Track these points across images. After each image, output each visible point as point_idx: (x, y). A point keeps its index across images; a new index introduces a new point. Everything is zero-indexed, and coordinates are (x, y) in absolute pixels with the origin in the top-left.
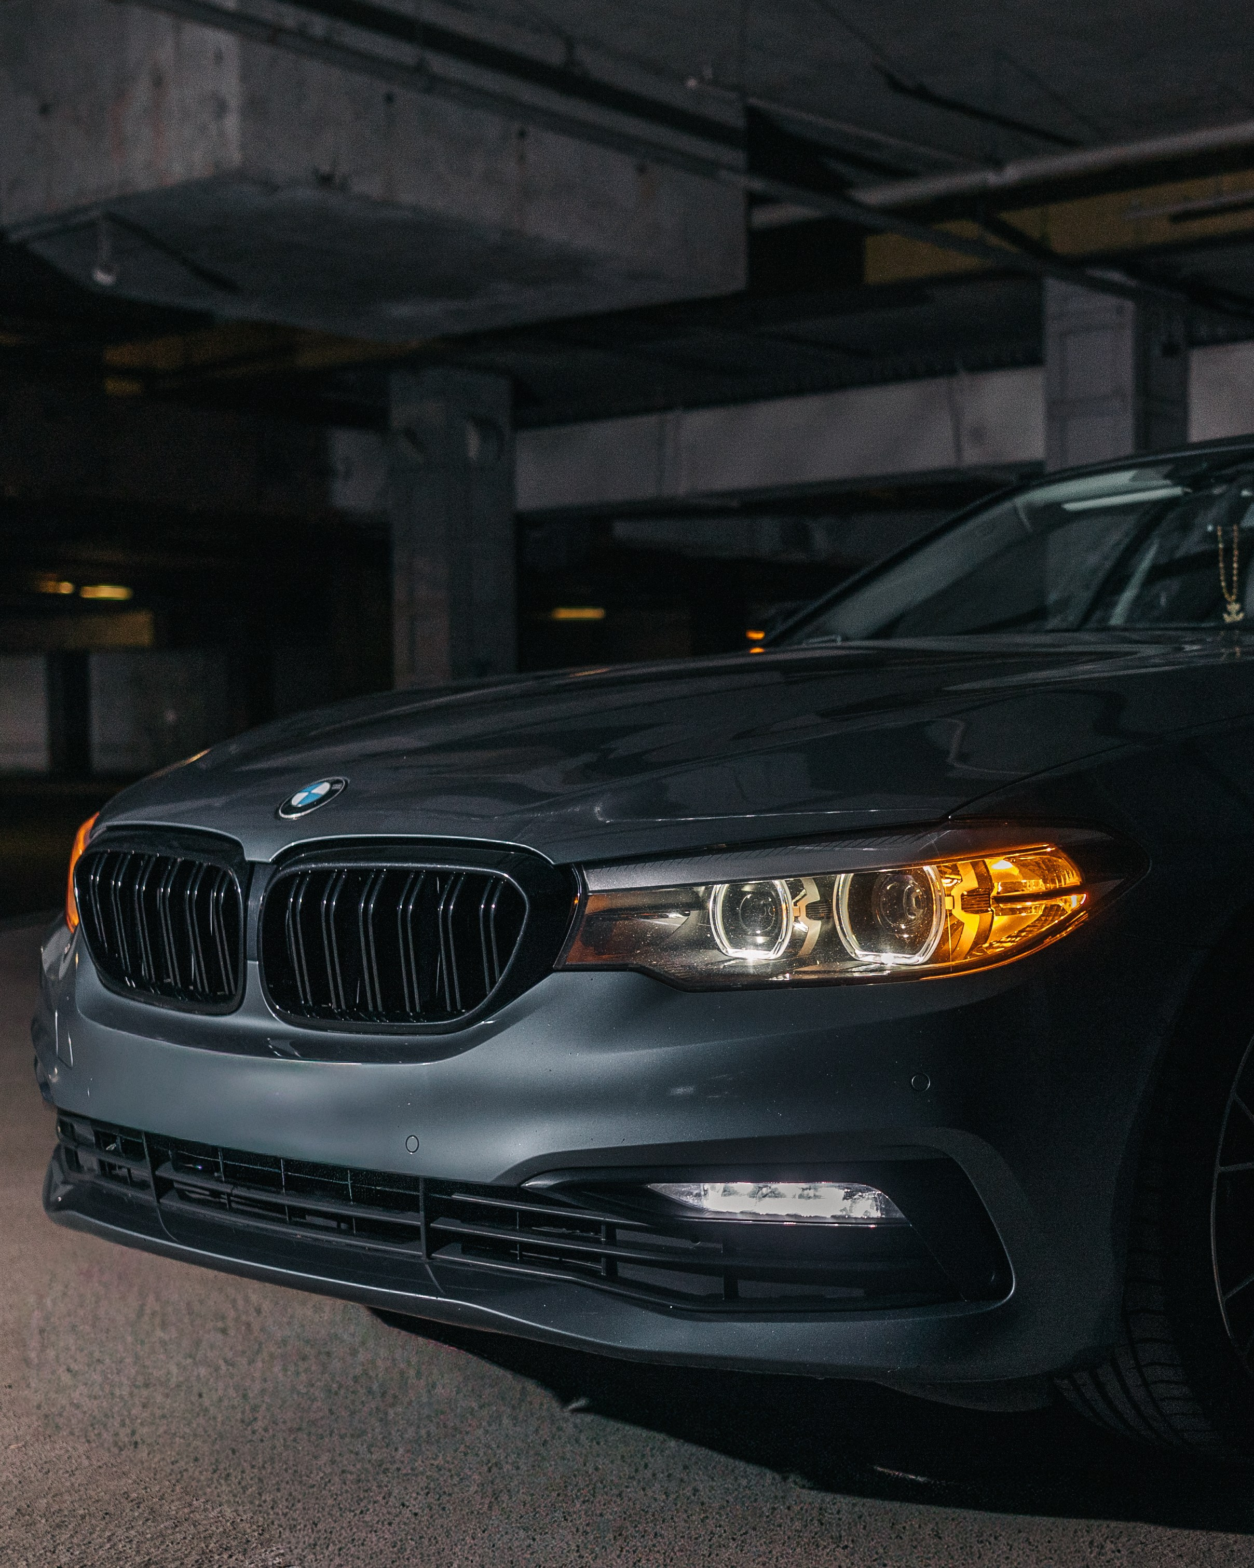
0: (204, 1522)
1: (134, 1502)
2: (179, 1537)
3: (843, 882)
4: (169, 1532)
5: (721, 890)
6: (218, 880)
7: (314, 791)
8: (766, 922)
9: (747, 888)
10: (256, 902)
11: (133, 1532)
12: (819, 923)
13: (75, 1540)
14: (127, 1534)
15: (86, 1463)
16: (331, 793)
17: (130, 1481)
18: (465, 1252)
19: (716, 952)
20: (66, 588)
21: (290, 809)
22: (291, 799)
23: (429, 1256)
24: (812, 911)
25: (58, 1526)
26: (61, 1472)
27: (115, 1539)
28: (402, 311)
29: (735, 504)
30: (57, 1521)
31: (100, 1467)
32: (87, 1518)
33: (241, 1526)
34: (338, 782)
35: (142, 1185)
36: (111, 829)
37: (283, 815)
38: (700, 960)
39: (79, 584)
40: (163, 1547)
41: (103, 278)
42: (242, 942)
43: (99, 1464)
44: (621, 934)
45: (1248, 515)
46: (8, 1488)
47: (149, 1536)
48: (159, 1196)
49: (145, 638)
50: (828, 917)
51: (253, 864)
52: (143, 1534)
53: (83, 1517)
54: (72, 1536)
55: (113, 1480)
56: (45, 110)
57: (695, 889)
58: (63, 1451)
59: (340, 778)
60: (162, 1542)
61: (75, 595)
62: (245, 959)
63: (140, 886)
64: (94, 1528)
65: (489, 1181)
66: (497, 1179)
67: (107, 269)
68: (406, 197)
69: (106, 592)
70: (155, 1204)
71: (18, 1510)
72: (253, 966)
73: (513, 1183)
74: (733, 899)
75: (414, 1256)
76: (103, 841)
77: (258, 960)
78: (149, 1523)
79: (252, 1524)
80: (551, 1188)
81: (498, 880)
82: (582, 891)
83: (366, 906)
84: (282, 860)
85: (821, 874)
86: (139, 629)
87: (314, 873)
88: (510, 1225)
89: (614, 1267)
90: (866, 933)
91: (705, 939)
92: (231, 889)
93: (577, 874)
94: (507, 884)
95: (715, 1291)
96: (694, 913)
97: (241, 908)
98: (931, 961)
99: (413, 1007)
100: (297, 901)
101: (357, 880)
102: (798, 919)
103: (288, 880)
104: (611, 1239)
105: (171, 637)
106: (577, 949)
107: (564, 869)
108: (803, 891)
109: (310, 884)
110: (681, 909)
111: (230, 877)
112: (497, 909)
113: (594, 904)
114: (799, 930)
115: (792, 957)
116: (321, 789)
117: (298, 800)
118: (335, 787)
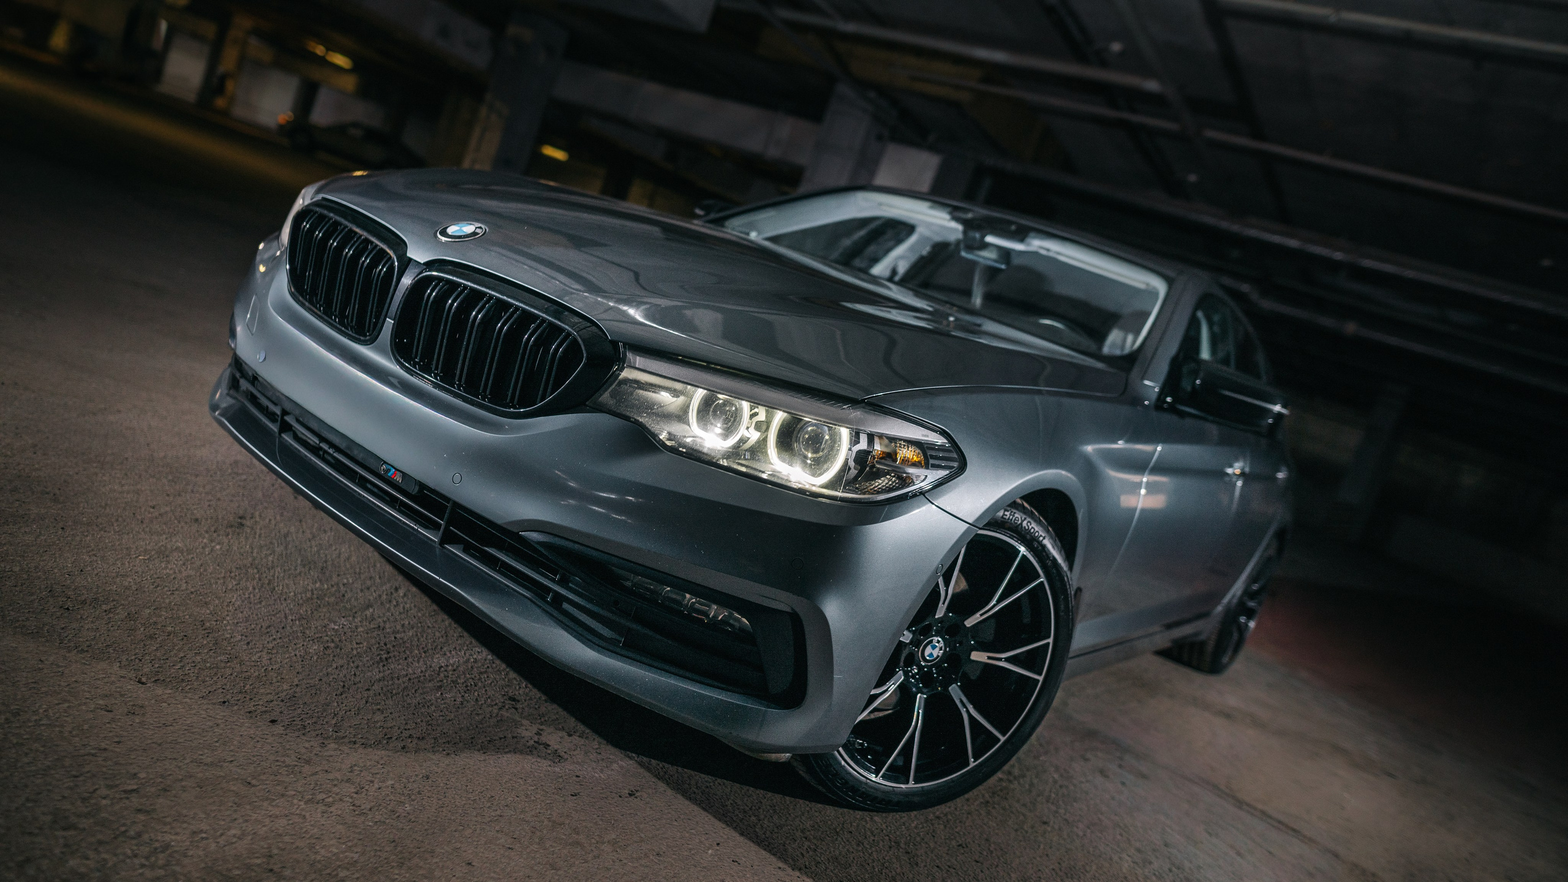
0: (248, 663)
1: (206, 631)
2: (228, 671)
3: (780, 417)
4: (223, 665)
5: (700, 394)
6: (385, 260)
7: (464, 229)
8: (726, 421)
9: (720, 397)
10: (407, 281)
11: (198, 658)
12: (759, 433)
13: (158, 654)
14: (194, 658)
15: (184, 586)
16: (474, 234)
17: (208, 611)
18: (465, 551)
19: (688, 427)
20: (321, 51)
21: (444, 233)
22: (447, 227)
23: (442, 542)
24: (758, 426)
25: (151, 637)
26: (166, 589)
27: (185, 661)
30: (151, 632)
31: (192, 593)
32: (172, 636)
33: (271, 674)
34: (480, 228)
35: (274, 420)
36: (324, 199)
37: (439, 236)
38: (677, 429)
40: (215, 679)
42: (387, 305)
43: (193, 590)
44: (638, 400)
45: (984, 252)
46: (128, 592)
47: (208, 665)
48: (280, 432)
49: (350, 89)
50: (766, 432)
51: (410, 260)
52: (205, 661)
53: (169, 634)
54: (157, 650)
55: (198, 606)
57: (687, 386)
58: (171, 572)
59: (483, 226)
60: (216, 674)
61: (324, 57)
62: (387, 315)
63: (319, 233)
64: (174, 645)
65: (499, 522)
66: (505, 523)
69: (340, 60)
70: (277, 435)
71: (128, 614)
72: (390, 321)
73: (514, 530)
74: (708, 403)
75: (431, 540)
76: (316, 204)
77: (394, 320)
78: (211, 653)
79: (279, 674)
80: (537, 541)
81: (569, 334)
82: (622, 362)
83: (477, 315)
84: (430, 265)
85: (771, 407)
86: (349, 83)
87: (448, 281)
88: (500, 549)
89: (558, 599)
90: (786, 456)
91: (681, 416)
92: (391, 268)
93: (621, 350)
94: (575, 340)
95: (618, 638)
96: (682, 399)
97: (394, 283)
98: (823, 487)
99: (485, 390)
100: (432, 293)
101: (475, 297)
102: (748, 428)
103: (431, 279)
104: (563, 582)
105: (364, 92)
106: (605, 397)
107: (614, 344)
108: (756, 410)
109: (443, 287)
110: (675, 393)
111: (393, 263)
112: (563, 352)
113: (626, 374)
114: (747, 434)
115: (735, 452)
116: (469, 229)
117: (452, 230)
118: (478, 231)
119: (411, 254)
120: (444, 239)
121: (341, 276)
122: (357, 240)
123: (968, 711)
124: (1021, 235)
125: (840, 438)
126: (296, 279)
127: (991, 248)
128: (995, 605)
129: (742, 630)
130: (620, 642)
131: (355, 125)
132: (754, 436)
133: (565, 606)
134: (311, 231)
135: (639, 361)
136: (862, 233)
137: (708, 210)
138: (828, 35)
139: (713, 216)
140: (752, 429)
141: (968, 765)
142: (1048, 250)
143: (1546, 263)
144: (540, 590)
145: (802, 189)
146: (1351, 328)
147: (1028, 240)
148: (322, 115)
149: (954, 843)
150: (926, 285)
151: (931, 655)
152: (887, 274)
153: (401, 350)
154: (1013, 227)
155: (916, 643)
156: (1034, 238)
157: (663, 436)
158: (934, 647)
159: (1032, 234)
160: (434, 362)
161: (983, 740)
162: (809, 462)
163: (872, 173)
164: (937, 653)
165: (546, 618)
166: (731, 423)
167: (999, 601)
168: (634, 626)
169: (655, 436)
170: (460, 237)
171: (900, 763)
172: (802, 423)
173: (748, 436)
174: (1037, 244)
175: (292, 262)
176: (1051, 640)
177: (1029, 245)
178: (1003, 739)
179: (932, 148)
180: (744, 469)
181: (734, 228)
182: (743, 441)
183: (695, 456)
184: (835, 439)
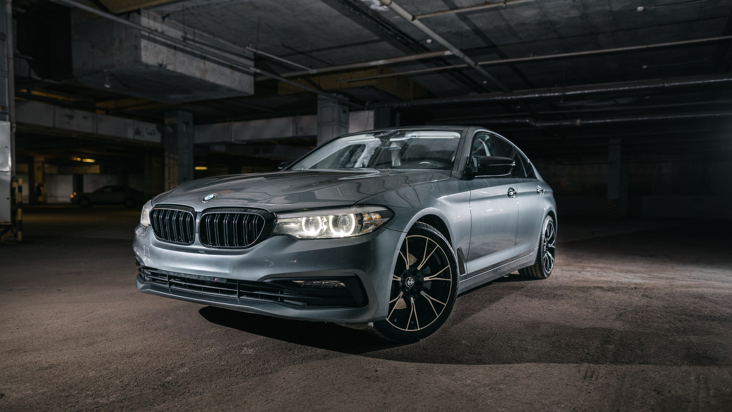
3: (331, 218)
5: (304, 219)
6: (188, 216)
7: (210, 197)
8: (315, 225)
9: (310, 219)
10: (198, 221)
12: (326, 226)
16: (214, 197)
18: (247, 296)
19: (304, 231)
20: (79, 159)
22: (204, 198)
23: (239, 297)
24: (325, 223)
28: (173, 96)
29: (244, 143)
34: (215, 195)
35: (166, 284)
37: (203, 202)
38: (301, 233)
39: (82, 158)
41: (108, 86)
42: (194, 230)
44: (286, 228)
45: (391, 145)
48: (170, 286)
49: (98, 171)
50: (328, 225)
51: (197, 212)
56: (92, 47)
57: (298, 219)
61: (81, 161)
62: (195, 233)
63: (161, 216)
65: (256, 280)
66: (258, 280)
67: (108, 84)
68: (179, 70)
69: (89, 160)
70: (168, 287)
72: (197, 235)
73: (261, 281)
74: (307, 222)
75: (235, 297)
76: (155, 207)
80: (270, 282)
81: (257, 216)
82: (276, 218)
83: (225, 222)
84: (204, 211)
85: (327, 216)
86: (96, 169)
87: (212, 214)
88: (258, 290)
89: (282, 299)
90: (336, 228)
91: (301, 229)
92: (191, 217)
93: (275, 214)
94: (260, 217)
95: (305, 304)
96: (299, 224)
97: (194, 222)
98: (351, 234)
99: (236, 244)
100: (208, 220)
101: (223, 216)
102: (322, 225)
103: (206, 216)
104: (282, 293)
105: (104, 171)
106: (275, 231)
107: (272, 213)
108: (323, 219)
109: (211, 217)
110: (296, 223)
111: (191, 215)
112: (257, 222)
113: (279, 221)
114: (322, 228)
115: (321, 233)
116: (212, 196)
117: (206, 198)
118: (215, 196)
119: (196, 210)
120: (205, 202)
121: (174, 226)
122: (176, 213)
123: (430, 299)
124: (403, 134)
125: (351, 217)
126: (158, 234)
127: (393, 143)
128: (424, 261)
129: (342, 287)
130: (306, 305)
131: (106, 187)
132: (325, 227)
133: (285, 301)
134: (158, 217)
135: (282, 216)
136: (347, 153)
137: (283, 166)
138: (307, 77)
139: (286, 168)
140: (323, 225)
141: (437, 317)
142: (415, 136)
143: (645, 67)
144: (275, 298)
145: (319, 145)
146: (578, 122)
147: (406, 135)
148: (88, 189)
149: (440, 343)
150: (378, 165)
151: (410, 284)
152: (361, 166)
153: (204, 241)
154: (399, 133)
155: (403, 281)
156: (407, 134)
157: (297, 236)
158: (410, 281)
159: (406, 133)
160: (216, 242)
161: (439, 307)
162: (345, 229)
163: (347, 128)
164: (412, 282)
165: (281, 306)
166: (316, 224)
167: (426, 258)
168: (309, 298)
169: (294, 237)
170: (209, 200)
171: (413, 323)
172: (339, 217)
173: (323, 228)
174: (409, 136)
175: (154, 228)
176: (449, 266)
177: (407, 137)
178: (445, 305)
179: (368, 109)
180: (325, 237)
181: (297, 168)
182: (322, 230)
183: (308, 239)
184: (350, 218)
